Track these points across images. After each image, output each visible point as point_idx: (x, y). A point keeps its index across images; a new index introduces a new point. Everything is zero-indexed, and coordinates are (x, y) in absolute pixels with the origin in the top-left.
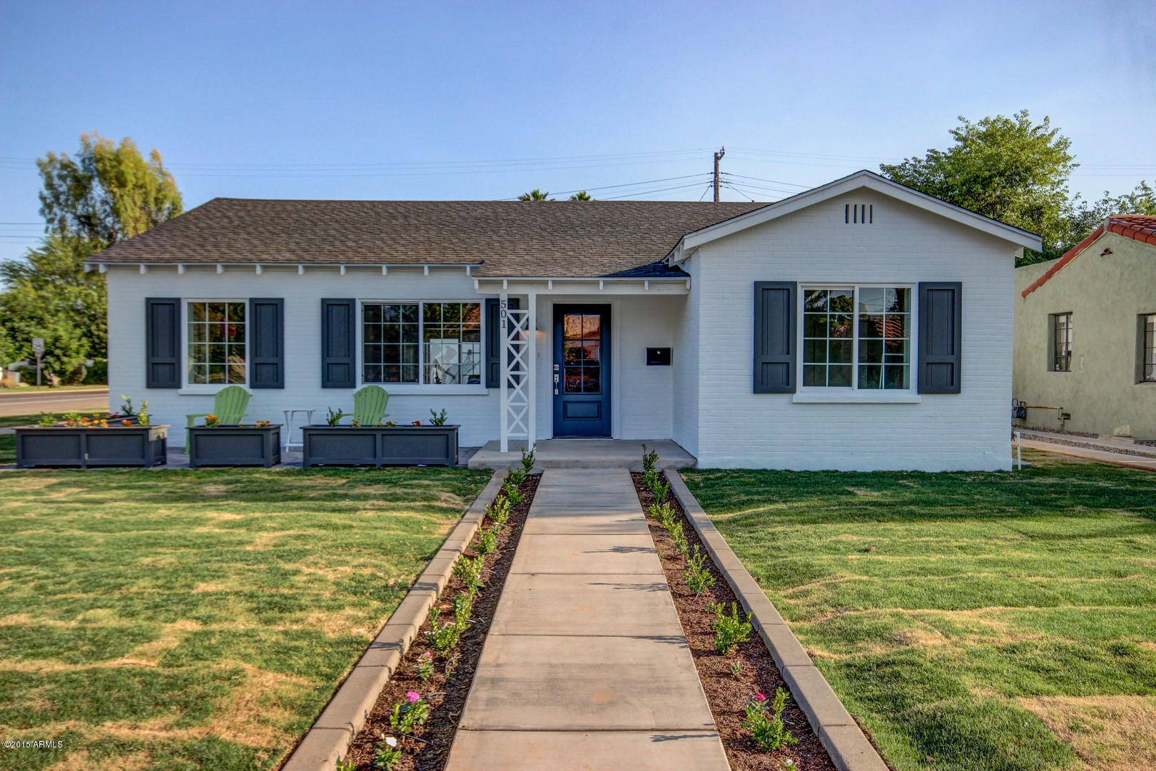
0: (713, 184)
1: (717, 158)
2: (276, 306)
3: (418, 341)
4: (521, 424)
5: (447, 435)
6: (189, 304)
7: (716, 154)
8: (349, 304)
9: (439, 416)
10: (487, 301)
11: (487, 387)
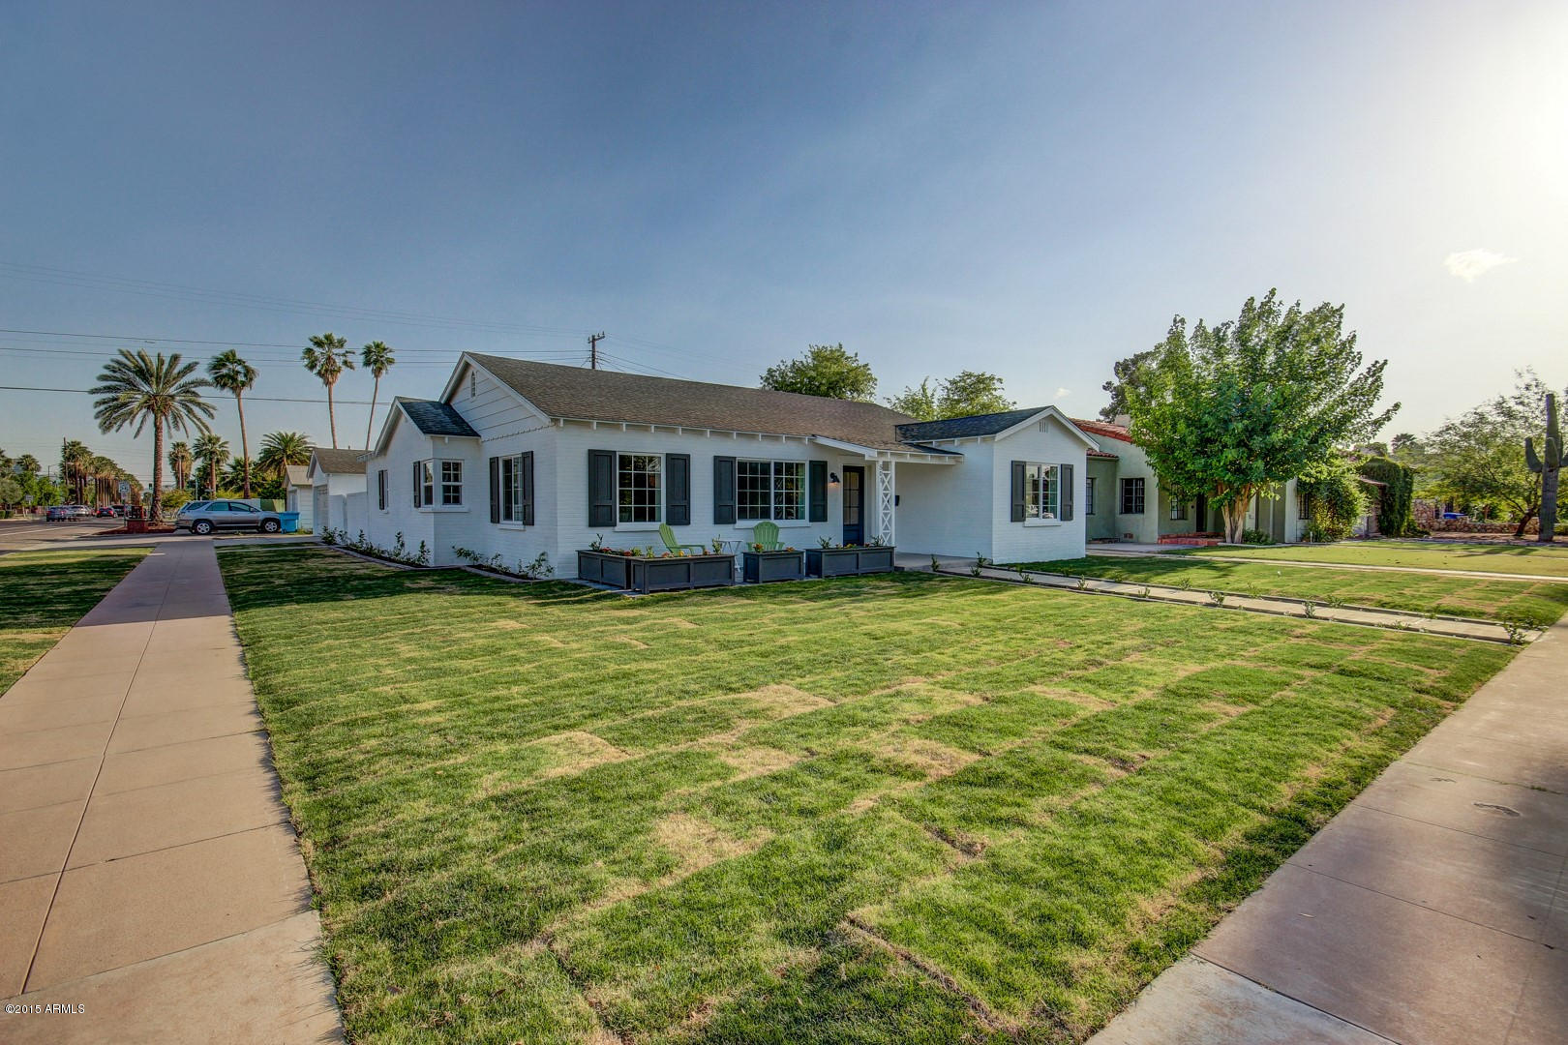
2: (685, 460)
3: (770, 489)
5: (891, 552)
6: (620, 456)
8: (731, 461)
10: (810, 462)
11: (810, 521)
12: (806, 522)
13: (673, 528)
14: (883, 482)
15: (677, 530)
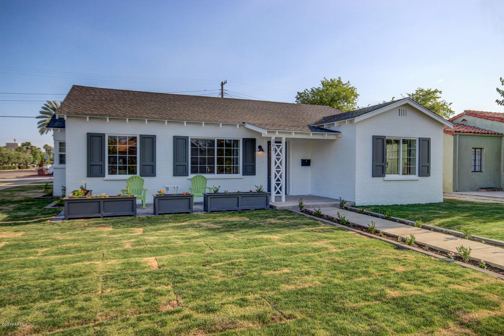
0: (221, 94)
1: (222, 84)
2: (153, 139)
3: (214, 156)
4: (280, 191)
5: (267, 196)
6: (109, 136)
7: (222, 82)
8: (185, 139)
9: (259, 188)
10: (243, 139)
11: (243, 175)
12: (240, 175)
13: (144, 178)
14: (276, 151)
15: (146, 179)
